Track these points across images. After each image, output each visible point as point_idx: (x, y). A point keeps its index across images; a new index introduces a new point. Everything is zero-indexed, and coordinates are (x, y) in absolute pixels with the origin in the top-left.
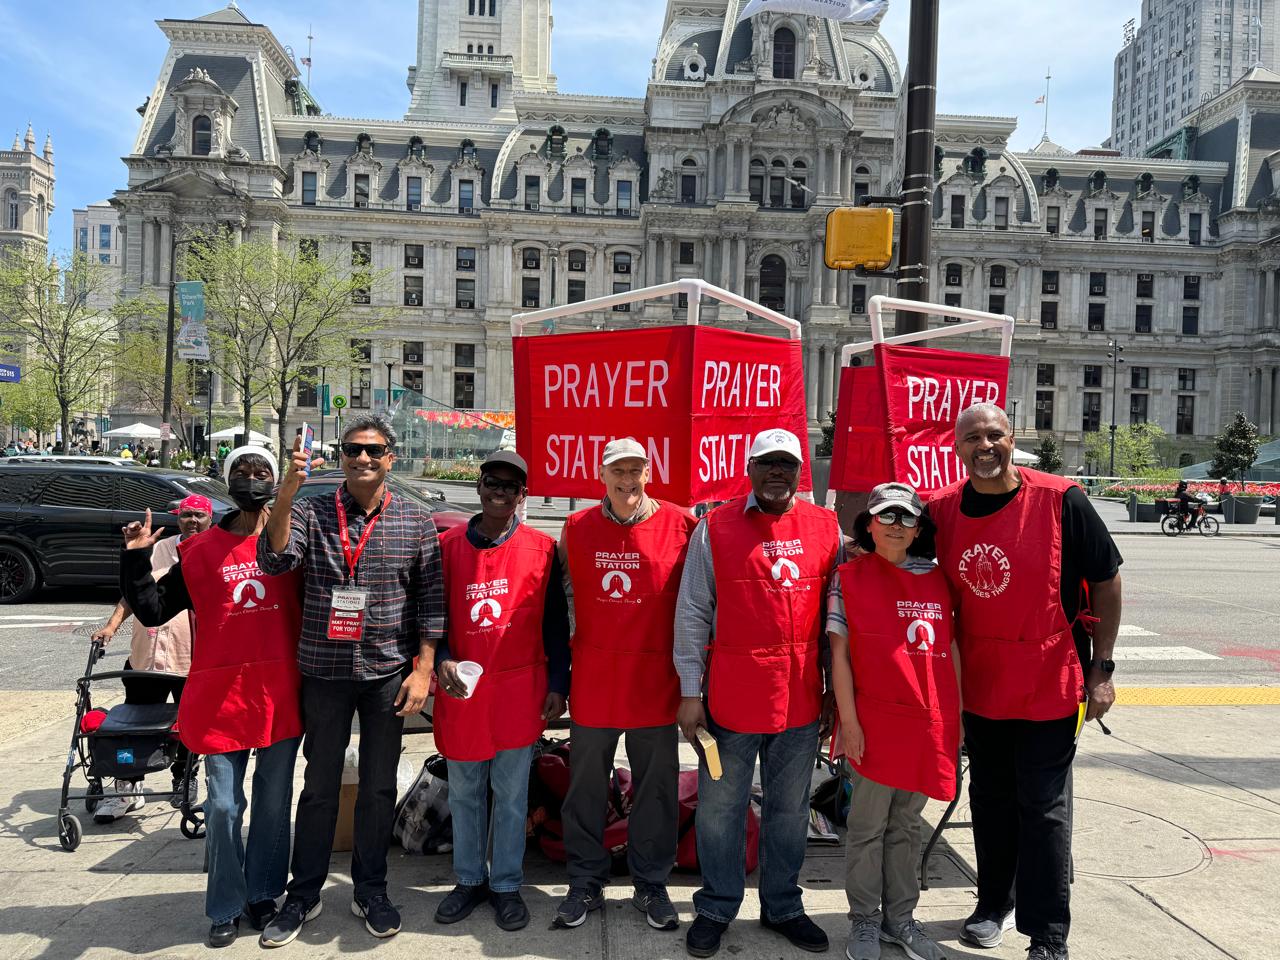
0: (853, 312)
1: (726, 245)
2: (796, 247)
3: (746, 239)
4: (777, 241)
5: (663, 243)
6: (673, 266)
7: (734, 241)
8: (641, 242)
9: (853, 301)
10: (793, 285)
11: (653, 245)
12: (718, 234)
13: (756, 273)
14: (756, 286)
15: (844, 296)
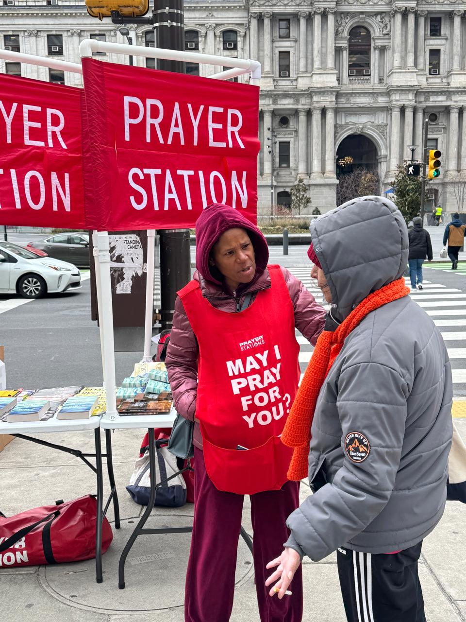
0: (430, 74)
1: (317, 20)
2: (379, 17)
3: (335, 13)
4: (362, 13)
5: (263, 20)
6: (273, 41)
7: (324, 15)
8: (245, 21)
9: (430, 64)
10: (377, 52)
11: (254, 23)
12: (310, 10)
13: (344, 44)
14: (345, 55)
15: (421, 60)
